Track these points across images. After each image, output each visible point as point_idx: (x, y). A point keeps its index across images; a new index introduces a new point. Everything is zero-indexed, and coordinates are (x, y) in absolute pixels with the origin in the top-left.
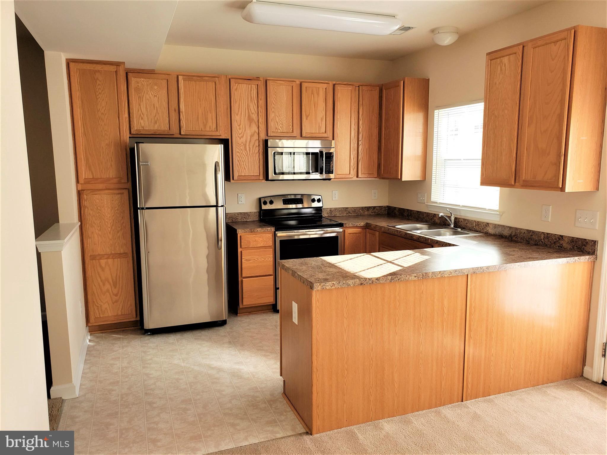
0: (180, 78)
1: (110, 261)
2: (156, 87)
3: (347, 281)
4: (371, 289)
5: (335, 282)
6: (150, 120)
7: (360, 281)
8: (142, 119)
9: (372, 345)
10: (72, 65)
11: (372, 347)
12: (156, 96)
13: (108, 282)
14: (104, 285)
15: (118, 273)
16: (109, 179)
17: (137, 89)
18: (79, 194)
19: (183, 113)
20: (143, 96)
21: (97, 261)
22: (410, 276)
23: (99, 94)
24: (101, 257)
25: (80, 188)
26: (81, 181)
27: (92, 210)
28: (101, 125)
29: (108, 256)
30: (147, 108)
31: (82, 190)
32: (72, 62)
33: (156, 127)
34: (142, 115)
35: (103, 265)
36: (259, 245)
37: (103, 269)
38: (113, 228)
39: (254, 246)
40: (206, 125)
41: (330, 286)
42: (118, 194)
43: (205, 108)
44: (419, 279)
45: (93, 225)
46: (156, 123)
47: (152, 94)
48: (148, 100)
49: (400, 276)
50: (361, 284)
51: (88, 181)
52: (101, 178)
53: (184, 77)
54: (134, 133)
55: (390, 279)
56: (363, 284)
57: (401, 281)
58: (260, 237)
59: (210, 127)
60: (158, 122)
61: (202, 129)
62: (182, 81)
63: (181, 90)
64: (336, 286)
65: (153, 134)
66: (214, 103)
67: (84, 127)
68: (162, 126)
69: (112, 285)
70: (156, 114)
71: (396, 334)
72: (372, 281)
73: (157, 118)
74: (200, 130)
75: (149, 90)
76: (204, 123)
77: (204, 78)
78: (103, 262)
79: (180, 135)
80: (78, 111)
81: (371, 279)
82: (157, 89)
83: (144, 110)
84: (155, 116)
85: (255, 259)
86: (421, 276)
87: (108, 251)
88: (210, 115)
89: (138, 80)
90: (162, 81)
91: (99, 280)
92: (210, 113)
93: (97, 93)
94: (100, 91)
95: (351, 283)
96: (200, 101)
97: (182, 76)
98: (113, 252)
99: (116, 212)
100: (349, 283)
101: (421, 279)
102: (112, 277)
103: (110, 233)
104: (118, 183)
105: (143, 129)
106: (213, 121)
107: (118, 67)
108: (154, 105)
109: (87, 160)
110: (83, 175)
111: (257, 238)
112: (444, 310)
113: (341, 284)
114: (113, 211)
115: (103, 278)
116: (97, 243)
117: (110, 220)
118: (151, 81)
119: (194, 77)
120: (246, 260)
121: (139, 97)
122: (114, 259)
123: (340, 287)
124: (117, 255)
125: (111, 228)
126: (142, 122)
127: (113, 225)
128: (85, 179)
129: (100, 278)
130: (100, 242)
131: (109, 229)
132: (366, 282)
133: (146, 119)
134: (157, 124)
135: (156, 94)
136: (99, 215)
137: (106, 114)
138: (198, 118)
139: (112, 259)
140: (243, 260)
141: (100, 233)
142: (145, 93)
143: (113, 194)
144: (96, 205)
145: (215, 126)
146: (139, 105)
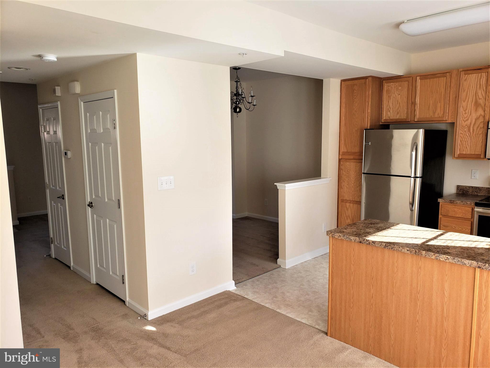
0: (418, 78)
1: (351, 205)
2: (400, 88)
3: (350, 237)
4: (373, 250)
5: (341, 235)
6: (394, 112)
7: (359, 239)
8: (389, 111)
9: (372, 294)
10: (343, 82)
11: (372, 295)
12: (400, 94)
13: (350, 218)
14: (347, 219)
15: (355, 214)
16: (355, 153)
17: (388, 91)
18: (340, 160)
19: (417, 105)
20: (391, 95)
21: (345, 203)
22: (403, 248)
23: (355, 99)
24: (346, 201)
25: (340, 158)
26: (341, 154)
27: (344, 171)
28: (354, 118)
29: (351, 202)
30: (393, 104)
31: (341, 159)
32: (344, 81)
33: (398, 117)
34: (389, 109)
35: (348, 207)
36: (457, 216)
37: (347, 210)
38: (355, 184)
39: (452, 216)
40: (435, 113)
41: (337, 236)
42: (359, 163)
43: (435, 99)
44: (412, 254)
45: (345, 181)
46: (398, 113)
47: (397, 93)
48: (394, 97)
49: (393, 246)
50: (361, 242)
51: (344, 154)
52: (351, 152)
53: (422, 77)
54: (383, 122)
55: (384, 245)
56: (362, 243)
57: (394, 250)
58: (459, 209)
59: (438, 113)
60: (399, 113)
61: (431, 116)
62: (419, 80)
63: (418, 87)
64: (342, 237)
65: (395, 122)
66: (444, 94)
67: (345, 121)
68: (402, 116)
69: (351, 220)
70: (398, 107)
71: (393, 294)
72: (369, 242)
73: (399, 110)
74: (430, 117)
75: (396, 91)
76: (433, 111)
77: (437, 75)
78: (348, 204)
79: (414, 122)
80: (343, 110)
81: (368, 240)
82: (401, 89)
83: (391, 105)
84: (398, 109)
85: (453, 227)
86: (414, 252)
87: (351, 198)
88: (439, 105)
89: (389, 84)
90: (405, 83)
91: (345, 215)
92: (440, 103)
93: (354, 99)
94: (355, 96)
95: (352, 239)
96: (432, 94)
97: (419, 77)
98: (353, 200)
99: (357, 174)
100: (351, 238)
101: (413, 254)
102: (352, 215)
103: (353, 187)
104: (359, 156)
105: (389, 118)
106: (442, 109)
107: (366, 79)
108: (398, 101)
109: (345, 141)
110: (342, 150)
111: (456, 209)
112: (444, 293)
113: (345, 237)
114: (355, 173)
115: (347, 215)
116: (346, 193)
117: (354, 179)
118: (397, 84)
119: (429, 76)
120: (444, 226)
121: (389, 97)
122: (354, 204)
123: (344, 239)
124: (355, 202)
125: (354, 184)
126: (389, 113)
127: (354, 182)
128: (343, 152)
129: (346, 215)
130: (347, 192)
131: (353, 185)
132: (364, 242)
133: (391, 111)
134: (399, 115)
135: (400, 93)
136: (348, 175)
137: (357, 111)
138: (429, 107)
139: (352, 204)
140: (441, 225)
141: (347, 186)
142: (393, 94)
143: (356, 162)
144: (347, 169)
145: (442, 113)
146: (388, 102)
